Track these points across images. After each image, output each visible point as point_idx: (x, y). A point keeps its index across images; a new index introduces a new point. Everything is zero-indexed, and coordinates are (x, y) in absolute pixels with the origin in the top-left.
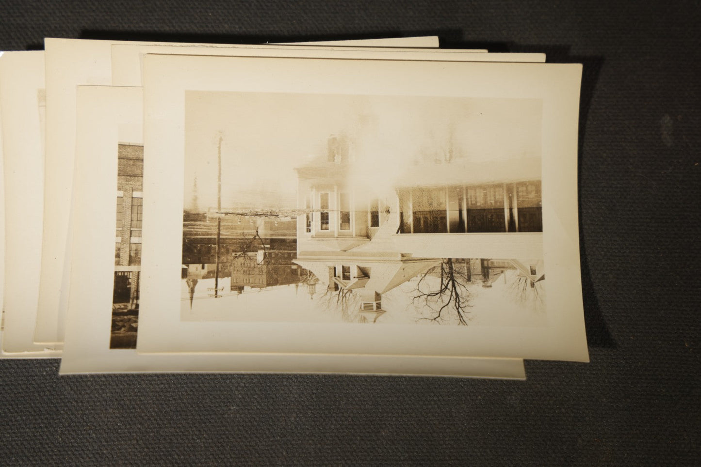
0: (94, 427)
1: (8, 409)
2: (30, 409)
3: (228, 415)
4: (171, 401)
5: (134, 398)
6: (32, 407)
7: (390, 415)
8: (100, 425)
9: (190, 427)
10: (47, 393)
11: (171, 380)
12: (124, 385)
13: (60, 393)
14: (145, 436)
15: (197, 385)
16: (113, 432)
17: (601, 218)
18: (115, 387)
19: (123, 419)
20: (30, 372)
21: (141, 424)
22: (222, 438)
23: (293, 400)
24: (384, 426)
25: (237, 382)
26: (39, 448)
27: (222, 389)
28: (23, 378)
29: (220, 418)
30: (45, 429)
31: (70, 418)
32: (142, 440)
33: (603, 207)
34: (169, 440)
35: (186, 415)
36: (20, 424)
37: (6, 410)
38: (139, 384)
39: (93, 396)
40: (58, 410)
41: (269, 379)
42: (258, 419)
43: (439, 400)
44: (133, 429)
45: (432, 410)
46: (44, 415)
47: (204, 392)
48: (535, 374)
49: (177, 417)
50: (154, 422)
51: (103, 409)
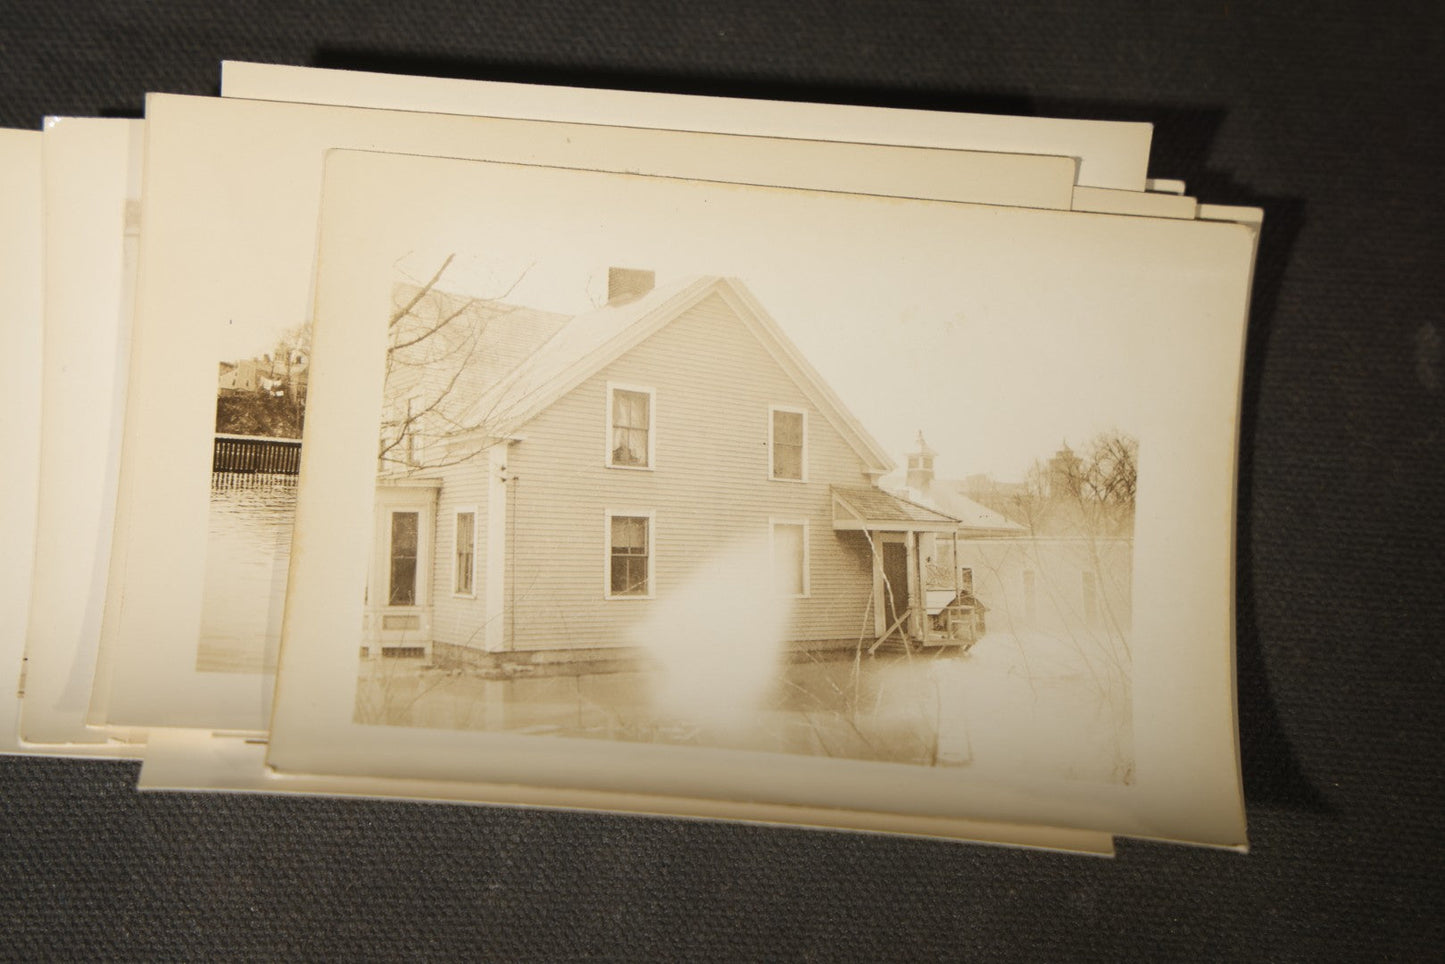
0: (200, 913)
1: (22, 865)
2: (68, 867)
3: (483, 900)
4: (366, 865)
5: (289, 855)
6: (71, 864)
7: (822, 918)
8: (213, 910)
9: (403, 922)
10: (106, 836)
11: (368, 821)
12: (268, 827)
13: (131, 837)
14: (307, 937)
15: (420, 835)
16: (239, 926)
17: (1283, 530)
18: (249, 830)
19: (260, 898)
20: (71, 788)
21: (299, 910)
22: (467, 949)
23: (621, 876)
24: (808, 942)
25: (506, 833)
26: (81, 950)
27: (473, 845)
28: (58, 803)
29: (466, 908)
30: (97, 912)
31: (150, 890)
32: (300, 944)
33: (1287, 509)
34: (356, 948)
35: (394, 897)
36: (44, 899)
37: (18, 867)
38: (300, 827)
39: (201, 847)
40: (126, 873)
41: (573, 829)
42: (545, 913)
43: (927, 893)
44: (282, 920)
45: (911, 913)
46: (96, 881)
47: (436, 849)
48: (1129, 849)
49: (376, 898)
50: (328, 908)
51: (221, 875)
